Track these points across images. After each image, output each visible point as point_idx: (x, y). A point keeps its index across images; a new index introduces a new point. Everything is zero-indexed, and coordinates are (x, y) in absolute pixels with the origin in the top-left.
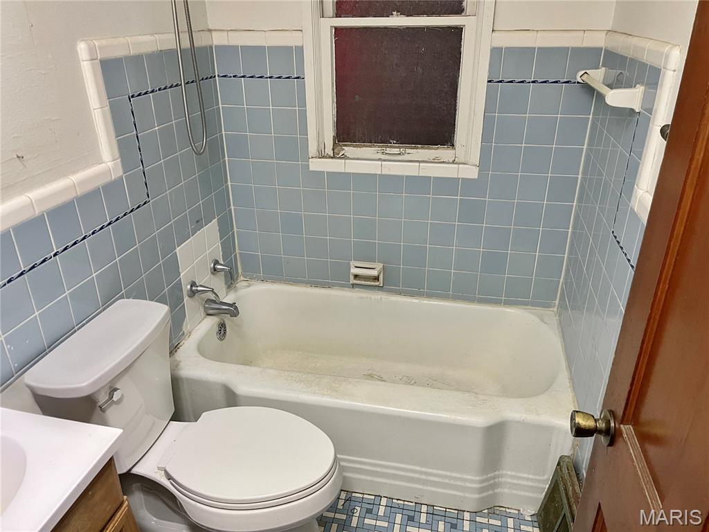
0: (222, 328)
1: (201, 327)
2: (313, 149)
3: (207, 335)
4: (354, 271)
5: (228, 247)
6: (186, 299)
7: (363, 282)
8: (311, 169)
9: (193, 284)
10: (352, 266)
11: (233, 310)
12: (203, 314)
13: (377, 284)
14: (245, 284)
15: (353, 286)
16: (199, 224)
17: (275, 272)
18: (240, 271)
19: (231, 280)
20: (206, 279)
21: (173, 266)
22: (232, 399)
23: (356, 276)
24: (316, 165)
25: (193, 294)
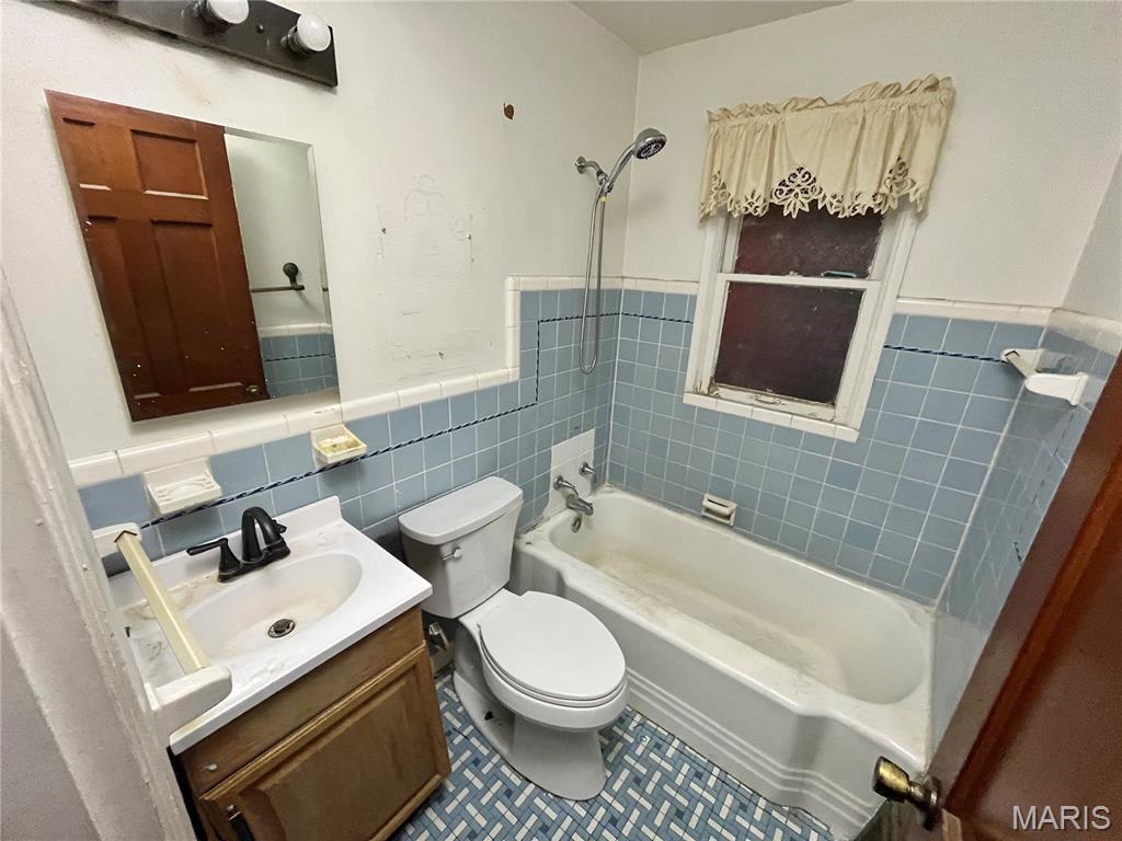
0: (578, 522)
1: (558, 516)
2: (689, 385)
3: (563, 524)
4: (706, 503)
5: (600, 454)
6: (552, 489)
7: (714, 517)
8: (685, 401)
9: (560, 478)
10: (705, 499)
11: (587, 509)
12: (565, 506)
13: (727, 522)
14: (608, 489)
15: (704, 517)
16: (577, 430)
17: (635, 486)
18: (607, 476)
19: (596, 483)
20: (573, 477)
21: (546, 460)
22: (561, 589)
23: (708, 510)
24: (690, 399)
25: (558, 486)
